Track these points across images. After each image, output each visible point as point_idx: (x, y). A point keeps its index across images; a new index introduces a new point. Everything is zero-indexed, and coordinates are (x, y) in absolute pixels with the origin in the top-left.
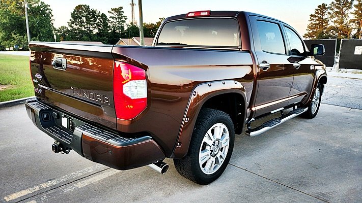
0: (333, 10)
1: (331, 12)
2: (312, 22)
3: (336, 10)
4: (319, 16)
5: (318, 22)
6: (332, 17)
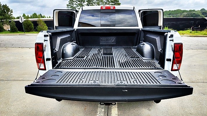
0: (77, 2)
1: (76, 3)
2: (68, 8)
3: (78, 3)
4: (71, 5)
5: (71, 9)
6: (77, 6)
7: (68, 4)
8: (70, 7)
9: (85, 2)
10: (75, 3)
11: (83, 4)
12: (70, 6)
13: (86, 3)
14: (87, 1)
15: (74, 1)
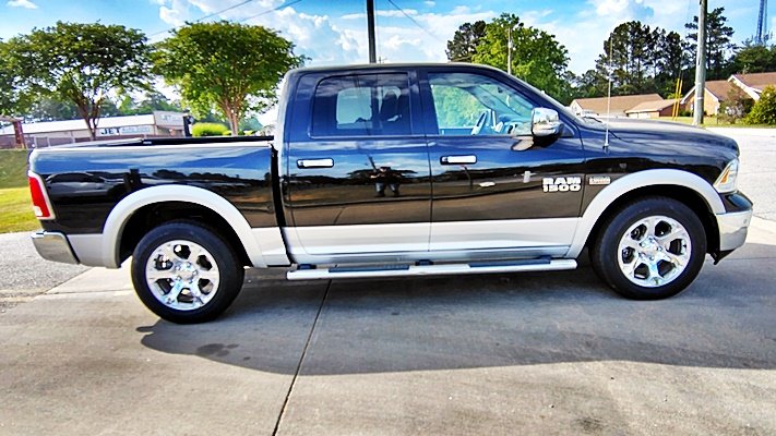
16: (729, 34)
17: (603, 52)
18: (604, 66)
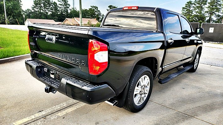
1: (195, 6)
2: (183, 11)
3: (197, 5)
5: (187, 12)
6: (195, 9)
7: (184, 7)
8: (185, 10)
9: (206, 4)
10: (193, 5)
11: (203, 7)
12: (187, 9)
13: (208, 5)
14: (209, 3)
15: (193, 4)
16: (69, 6)
17: (34, 5)
18: (34, 9)
